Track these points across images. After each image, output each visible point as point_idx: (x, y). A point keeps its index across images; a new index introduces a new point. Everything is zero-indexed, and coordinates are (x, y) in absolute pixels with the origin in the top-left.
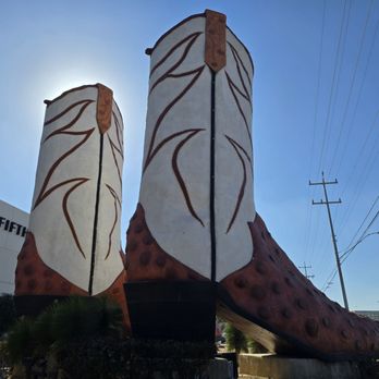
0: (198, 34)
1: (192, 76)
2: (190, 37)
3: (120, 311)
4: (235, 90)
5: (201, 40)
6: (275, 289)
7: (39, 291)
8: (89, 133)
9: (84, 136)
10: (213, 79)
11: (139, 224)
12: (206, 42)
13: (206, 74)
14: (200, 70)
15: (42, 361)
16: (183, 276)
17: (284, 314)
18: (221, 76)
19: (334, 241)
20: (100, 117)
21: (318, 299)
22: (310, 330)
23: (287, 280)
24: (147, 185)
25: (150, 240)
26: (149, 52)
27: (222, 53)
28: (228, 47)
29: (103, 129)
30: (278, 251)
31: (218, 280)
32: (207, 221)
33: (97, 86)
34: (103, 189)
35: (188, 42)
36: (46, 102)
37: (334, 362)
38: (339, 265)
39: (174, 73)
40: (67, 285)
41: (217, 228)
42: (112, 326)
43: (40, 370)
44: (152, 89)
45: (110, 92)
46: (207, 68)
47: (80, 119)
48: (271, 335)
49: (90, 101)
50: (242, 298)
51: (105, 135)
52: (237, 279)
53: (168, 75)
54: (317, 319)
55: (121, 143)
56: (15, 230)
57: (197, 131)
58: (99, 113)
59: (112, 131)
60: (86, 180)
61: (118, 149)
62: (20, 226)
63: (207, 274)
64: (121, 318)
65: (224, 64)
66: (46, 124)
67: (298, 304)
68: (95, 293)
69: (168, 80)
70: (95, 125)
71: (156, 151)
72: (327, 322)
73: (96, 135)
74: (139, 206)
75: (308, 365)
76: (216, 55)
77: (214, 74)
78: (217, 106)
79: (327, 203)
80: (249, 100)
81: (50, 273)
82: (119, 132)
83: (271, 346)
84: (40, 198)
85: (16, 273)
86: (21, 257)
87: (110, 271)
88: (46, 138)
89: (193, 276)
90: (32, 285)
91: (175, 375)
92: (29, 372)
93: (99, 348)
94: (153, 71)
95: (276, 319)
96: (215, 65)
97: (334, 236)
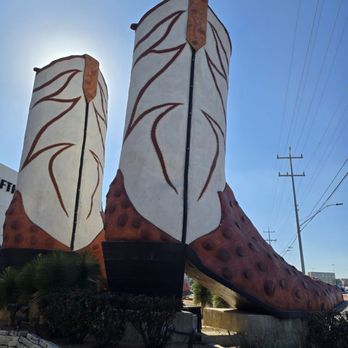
0: (181, 12)
1: (174, 53)
2: (173, 15)
3: (98, 266)
4: (213, 69)
5: (184, 18)
6: (239, 252)
7: (25, 245)
8: (75, 101)
9: (70, 104)
10: (193, 57)
11: (118, 189)
12: (188, 21)
13: (187, 51)
14: (181, 47)
15: (26, 308)
16: (156, 238)
17: (245, 275)
18: (200, 54)
19: (296, 210)
20: (86, 86)
21: (277, 263)
22: (267, 289)
23: (250, 245)
24: (127, 154)
25: (128, 204)
26: (134, 27)
27: (203, 32)
28: (208, 26)
29: (89, 98)
30: (244, 218)
31: (188, 242)
32: (180, 189)
33: (85, 56)
34: (87, 154)
35: (171, 20)
36: (36, 69)
37: (287, 318)
38: (299, 232)
39: (156, 49)
40: (51, 240)
41: (190, 196)
42: (90, 280)
43: (24, 316)
44: (136, 62)
45: (96, 63)
46: (188, 45)
47: (66, 88)
48: (233, 293)
49: (77, 71)
50: (209, 260)
51: (90, 104)
52: (205, 243)
53: (151, 50)
54: (275, 281)
55: (105, 112)
56: (5, 188)
57: (176, 105)
58: (85, 82)
59: (97, 100)
60: (71, 145)
61: (102, 118)
62: (9, 184)
63: (179, 237)
64: (99, 272)
65: (204, 42)
66: (35, 90)
67: (259, 266)
68: (76, 249)
69: (150, 54)
70: (81, 94)
71: (136, 122)
72: (283, 283)
73: (82, 103)
74: (119, 171)
75: (264, 321)
76: (197, 33)
77: (194, 51)
78: (196, 83)
79: (292, 176)
80: (226, 78)
81: (35, 229)
82: (104, 101)
83: (233, 303)
84: (28, 159)
85: (4, 227)
86: (9, 213)
87: (91, 229)
88: (35, 104)
89: (165, 237)
90: (18, 239)
91: (144, 325)
92: (13, 317)
93: (77, 299)
94: (136, 47)
95: (237, 279)
96: (195, 43)
97: (296, 206)
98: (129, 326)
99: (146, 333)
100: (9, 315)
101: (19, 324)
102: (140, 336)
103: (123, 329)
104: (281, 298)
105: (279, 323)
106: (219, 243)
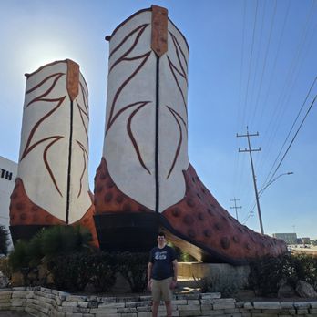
0: (146, 25)
1: (142, 60)
2: (138, 29)
3: (91, 235)
4: (174, 70)
5: (148, 31)
6: (200, 217)
7: (29, 222)
8: (61, 100)
9: (57, 103)
10: (158, 62)
11: (103, 174)
12: (152, 32)
13: (152, 58)
14: (148, 55)
15: (35, 270)
16: (136, 209)
17: (206, 234)
18: (163, 60)
19: (255, 180)
20: (70, 86)
21: (231, 223)
22: (224, 244)
23: (209, 211)
24: (108, 144)
25: (112, 184)
26: (108, 38)
27: (165, 41)
28: (169, 36)
29: (72, 96)
30: (204, 190)
31: (160, 211)
32: (153, 170)
33: (67, 61)
34: (74, 144)
35: (138, 32)
36: (26, 75)
37: (240, 265)
38: (257, 199)
39: (127, 57)
40: (50, 217)
41: (160, 175)
42: (85, 246)
43: (34, 276)
44: (111, 68)
45: (77, 66)
46: (153, 54)
47: (54, 89)
48: (198, 248)
49: (61, 74)
50: (177, 224)
51: (74, 101)
52: (174, 211)
53: (123, 58)
54: (229, 237)
55: (87, 107)
57: (145, 103)
58: (69, 83)
59: (79, 98)
60: (61, 137)
61: (85, 112)
62: (4, 171)
63: (153, 208)
64: (92, 240)
65: (166, 50)
66: (27, 93)
67: (217, 227)
68: (70, 223)
69: (123, 62)
70: (66, 94)
71: (115, 118)
72: (236, 238)
73: (67, 101)
74: (103, 159)
75: (221, 268)
76: (160, 42)
77: (158, 58)
78: (160, 84)
79: (250, 151)
80: (185, 77)
81: (36, 208)
82: (85, 98)
83: (199, 257)
84: (26, 152)
85: (11, 208)
86: (14, 197)
87: (81, 207)
88: (28, 105)
89: (142, 209)
90: (23, 217)
91: (130, 274)
92: (26, 278)
93: (78, 259)
94: (111, 55)
95: (200, 238)
96: (159, 50)
97: (254, 177)
98: (118, 275)
99: (132, 279)
100: (22, 276)
101: (31, 283)
102: (127, 282)
103: (114, 278)
104: (234, 250)
105: (233, 269)
106: (185, 210)
